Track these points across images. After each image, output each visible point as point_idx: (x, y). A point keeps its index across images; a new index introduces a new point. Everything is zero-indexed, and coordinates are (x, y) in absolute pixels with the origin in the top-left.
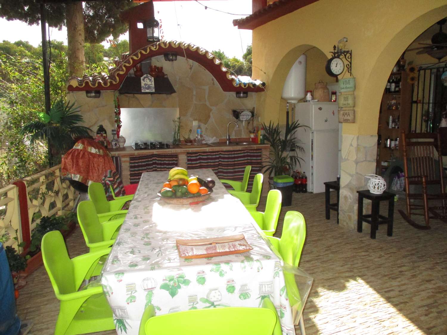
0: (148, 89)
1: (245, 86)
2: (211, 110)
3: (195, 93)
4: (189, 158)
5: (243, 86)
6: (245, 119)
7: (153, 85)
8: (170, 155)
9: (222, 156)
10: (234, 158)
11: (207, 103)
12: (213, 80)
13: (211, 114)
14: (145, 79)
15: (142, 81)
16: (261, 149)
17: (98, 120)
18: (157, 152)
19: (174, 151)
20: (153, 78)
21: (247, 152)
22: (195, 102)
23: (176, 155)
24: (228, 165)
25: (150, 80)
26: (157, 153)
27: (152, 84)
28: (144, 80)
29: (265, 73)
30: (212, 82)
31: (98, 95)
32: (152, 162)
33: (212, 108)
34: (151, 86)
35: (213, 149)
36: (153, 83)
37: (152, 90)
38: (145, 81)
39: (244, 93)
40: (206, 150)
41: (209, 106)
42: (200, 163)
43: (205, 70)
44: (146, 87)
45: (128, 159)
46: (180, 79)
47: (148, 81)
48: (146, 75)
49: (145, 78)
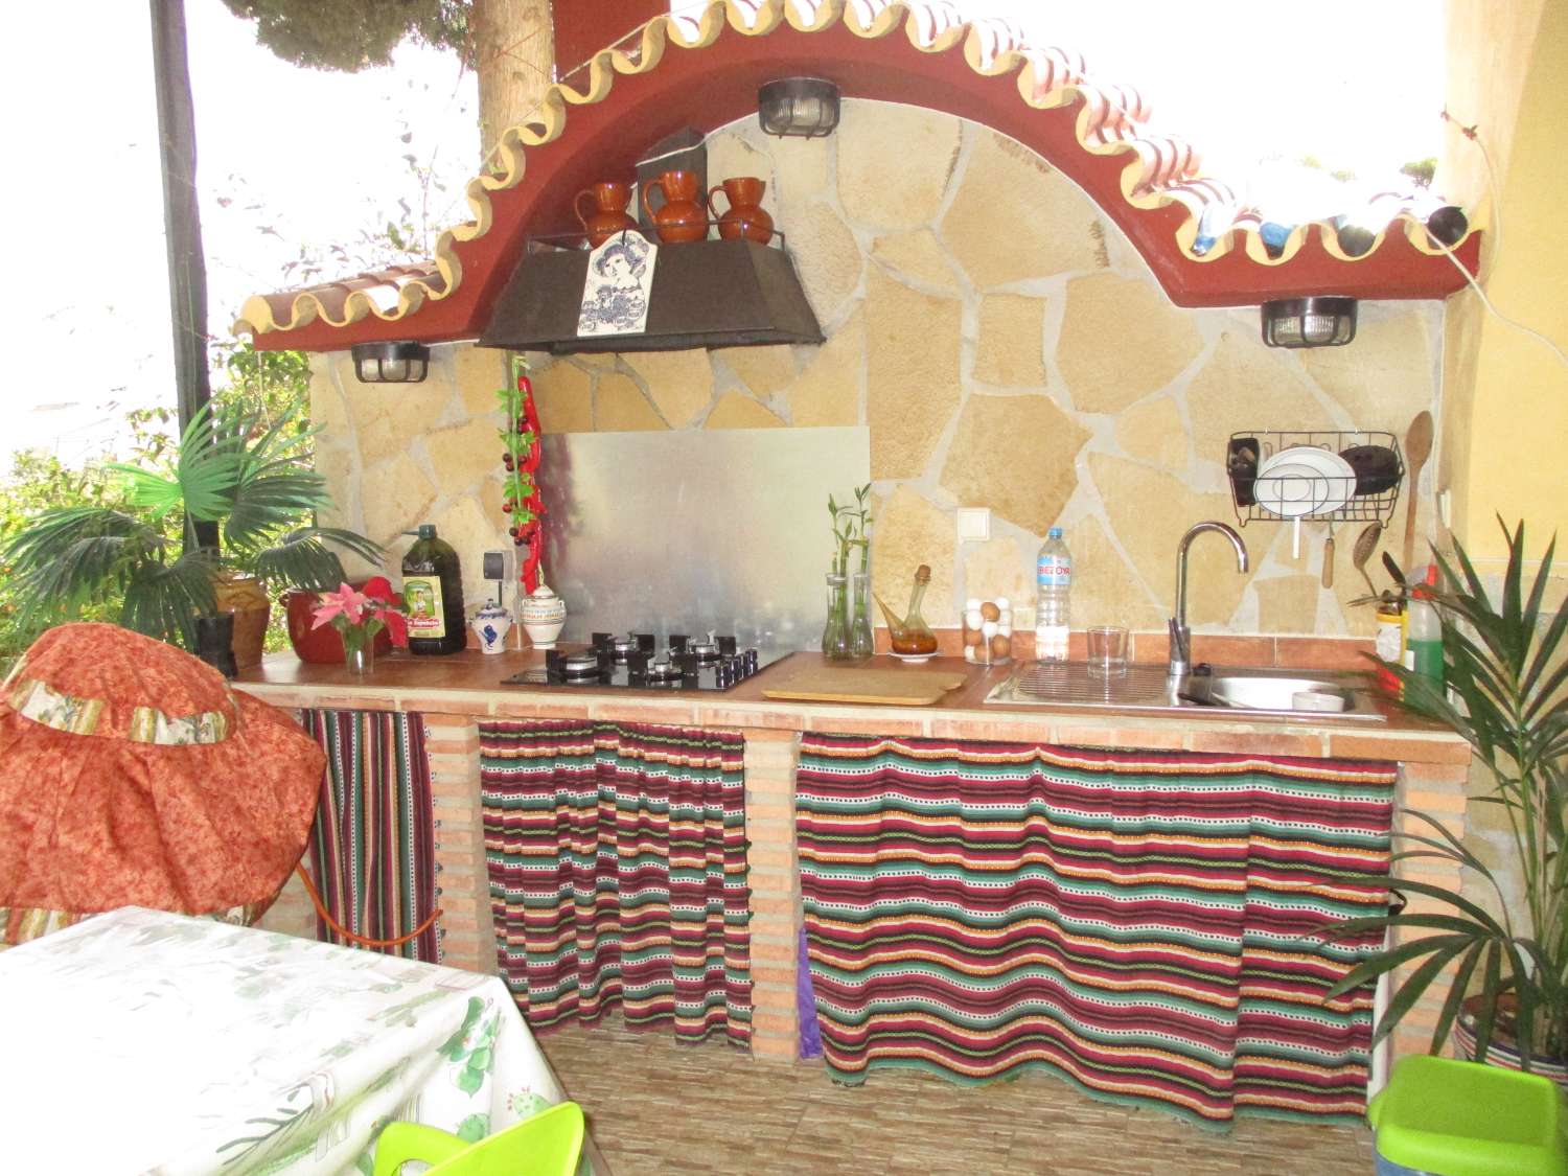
0: (610, 321)
1: (1274, 251)
2: (1083, 437)
3: (970, 326)
4: (813, 767)
5: (1257, 253)
6: (1307, 508)
7: (644, 295)
8: (694, 736)
9: (1052, 778)
10: (1146, 803)
11: (1058, 393)
12: (1098, 231)
13: (1080, 465)
14: (612, 260)
15: (592, 274)
16: (1388, 765)
17: (432, 500)
18: (606, 708)
19: (702, 712)
20: (653, 249)
21: (1256, 773)
22: (969, 384)
23: (731, 740)
24: (1095, 854)
25: (634, 262)
26: (605, 716)
27: (639, 287)
28: (601, 264)
29: (1470, 133)
30: (1095, 245)
31: (416, 365)
32: (590, 767)
33: (1089, 421)
34: (631, 296)
35: (970, 726)
36: (647, 281)
37: (631, 324)
38: (607, 270)
39: (1322, 308)
40: (919, 725)
41: (1068, 410)
42: (885, 808)
43: (1041, 167)
44: (607, 304)
45: (460, 734)
46: (876, 245)
47: (624, 267)
48: (620, 234)
49: (608, 254)
